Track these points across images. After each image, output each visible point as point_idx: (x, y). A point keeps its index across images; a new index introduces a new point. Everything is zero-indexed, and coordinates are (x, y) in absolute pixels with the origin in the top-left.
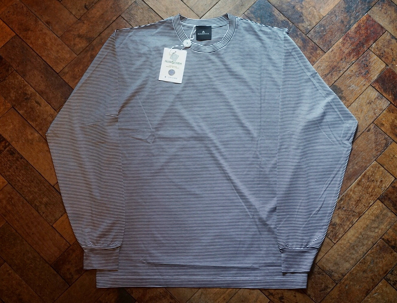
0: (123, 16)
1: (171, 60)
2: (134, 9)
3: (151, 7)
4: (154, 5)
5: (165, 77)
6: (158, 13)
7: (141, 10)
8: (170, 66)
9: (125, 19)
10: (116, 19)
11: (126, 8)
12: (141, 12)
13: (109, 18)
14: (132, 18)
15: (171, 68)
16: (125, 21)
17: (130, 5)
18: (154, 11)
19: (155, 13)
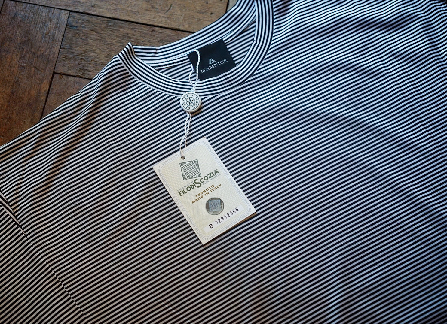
0: (60, 69)
1: (190, 181)
2: (76, 42)
3: (111, 16)
4: (115, 10)
5: (211, 226)
6: (134, 20)
7: (95, 36)
8: (199, 197)
9: (71, 74)
10: (50, 85)
11: (56, 49)
12: (96, 40)
13: (33, 92)
14: (83, 62)
15: (206, 198)
16: (72, 78)
17: (61, 38)
18: (123, 22)
19: (127, 23)
